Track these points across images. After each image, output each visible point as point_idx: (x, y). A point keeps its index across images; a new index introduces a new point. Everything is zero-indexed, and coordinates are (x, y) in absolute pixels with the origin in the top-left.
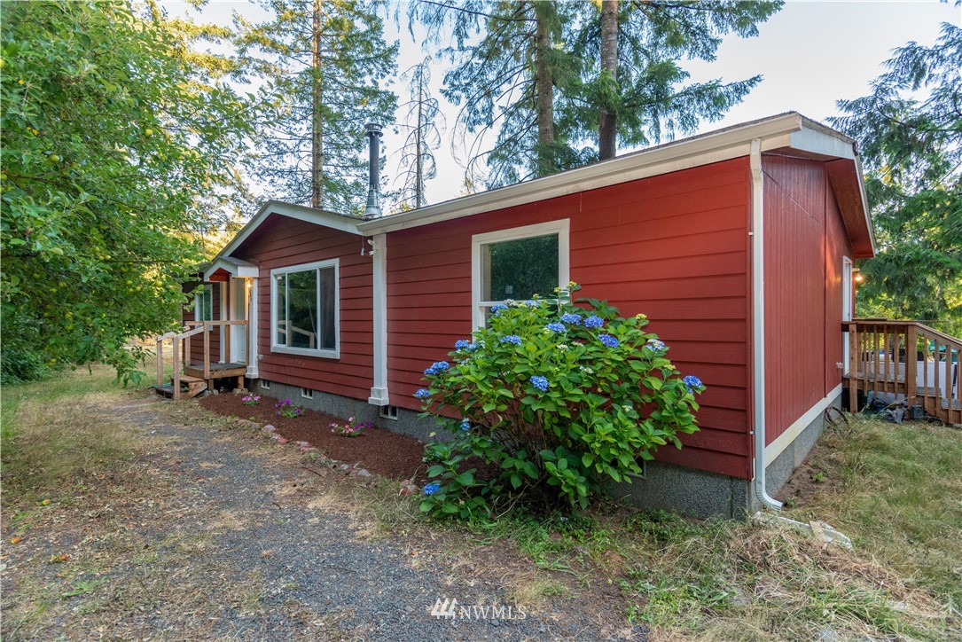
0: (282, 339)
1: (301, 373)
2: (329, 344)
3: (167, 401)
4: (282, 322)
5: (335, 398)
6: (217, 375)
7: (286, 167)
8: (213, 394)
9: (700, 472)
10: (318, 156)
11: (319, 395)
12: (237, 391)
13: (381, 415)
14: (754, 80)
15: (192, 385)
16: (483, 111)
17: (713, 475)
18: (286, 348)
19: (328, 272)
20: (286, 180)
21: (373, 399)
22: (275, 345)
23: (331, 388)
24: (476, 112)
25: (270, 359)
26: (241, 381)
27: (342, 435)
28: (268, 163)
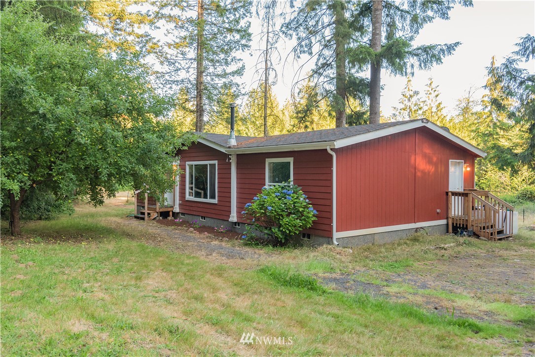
0: (190, 194)
1: (199, 209)
2: (213, 197)
3: (142, 221)
4: (191, 186)
5: (215, 220)
6: (161, 210)
7: (179, 78)
8: (160, 219)
9: (322, 237)
10: (200, 73)
11: (208, 219)
12: (170, 218)
13: (234, 226)
14: (457, 44)
15: (152, 214)
16: (306, 46)
17: (325, 237)
18: (193, 198)
19: (213, 166)
20: (180, 86)
21: (231, 220)
22: (188, 197)
23: (214, 216)
24: (302, 46)
25: (184, 203)
26: (171, 213)
27: (219, 232)
28: (169, 77)
